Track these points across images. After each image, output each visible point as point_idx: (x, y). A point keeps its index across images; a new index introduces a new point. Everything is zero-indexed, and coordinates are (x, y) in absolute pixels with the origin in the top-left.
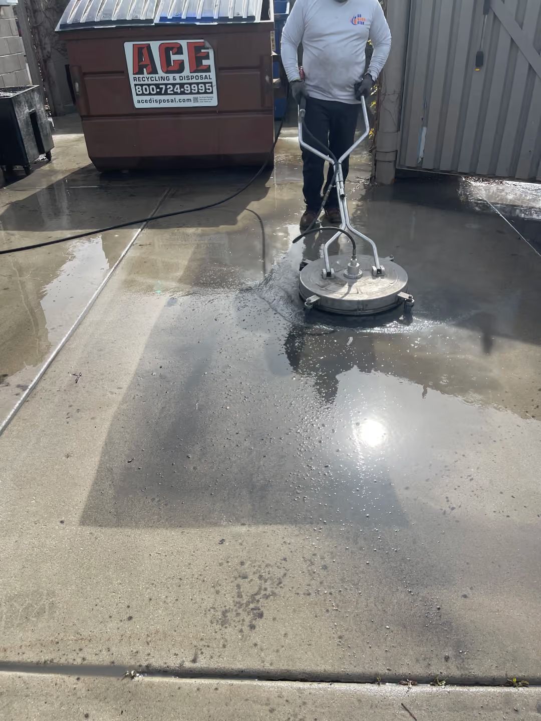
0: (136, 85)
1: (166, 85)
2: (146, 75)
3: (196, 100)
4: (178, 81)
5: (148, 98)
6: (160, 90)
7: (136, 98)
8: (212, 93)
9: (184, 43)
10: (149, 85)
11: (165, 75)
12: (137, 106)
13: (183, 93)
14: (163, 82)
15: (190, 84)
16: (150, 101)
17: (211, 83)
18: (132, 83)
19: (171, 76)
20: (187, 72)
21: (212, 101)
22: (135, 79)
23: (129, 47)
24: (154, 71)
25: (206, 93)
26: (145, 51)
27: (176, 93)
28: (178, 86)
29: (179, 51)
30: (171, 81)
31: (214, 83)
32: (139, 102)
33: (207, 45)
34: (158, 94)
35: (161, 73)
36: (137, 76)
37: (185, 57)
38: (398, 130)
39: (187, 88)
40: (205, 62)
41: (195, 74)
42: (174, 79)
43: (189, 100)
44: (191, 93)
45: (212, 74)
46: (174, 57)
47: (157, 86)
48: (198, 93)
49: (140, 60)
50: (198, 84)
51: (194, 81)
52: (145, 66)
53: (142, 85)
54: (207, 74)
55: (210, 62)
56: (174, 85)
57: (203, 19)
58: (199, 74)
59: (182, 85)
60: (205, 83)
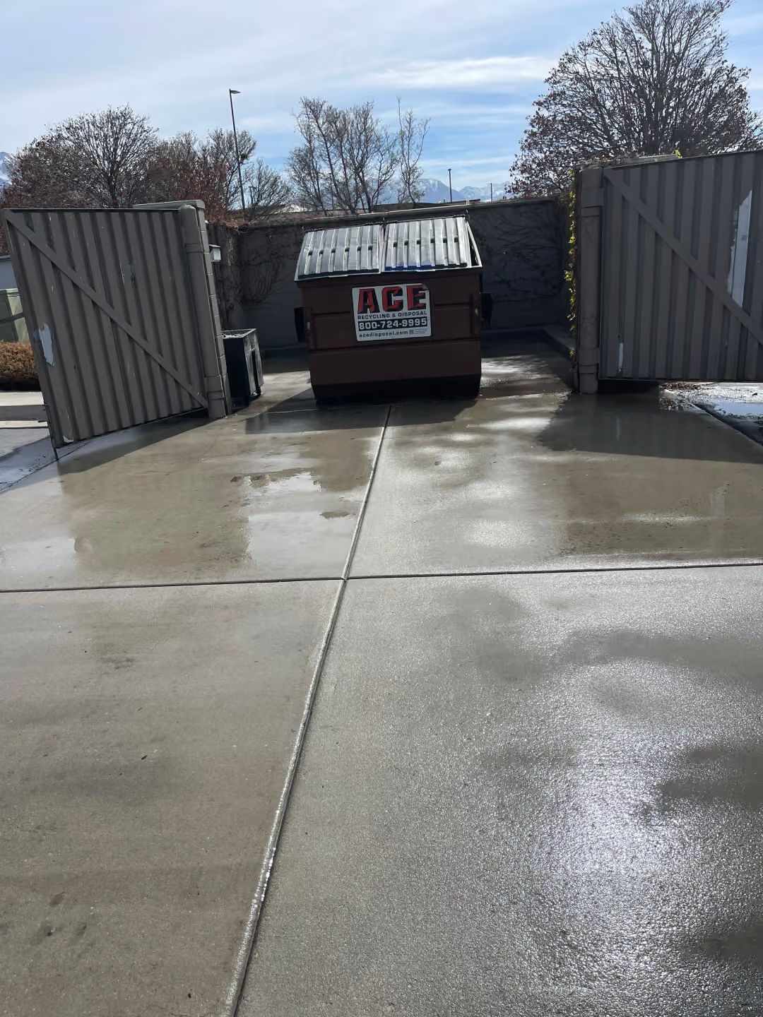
0: (359, 322)
1: (386, 321)
2: (369, 313)
3: (412, 332)
4: (397, 317)
5: (369, 332)
6: (380, 325)
7: (358, 333)
8: (426, 325)
9: (404, 287)
10: (371, 322)
11: (386, 313)
12: (359, 339)
13: (401, 327)
14: (384, 319)
15: (408, 319)
16: (371, 335)
17: (426, 317)
18: (357, 321)
19: (391, 313)
20: (405, 309)
21: (427, 332)
22: (359, 318)
23: (356, 292)
24: (377, 310)
25: (421, 325)
26: (370, 295)
27: (395, 327)
28: (397, 322)
29: (400, 293)
30: (391, 318)
31: (429, 318)
32: (361, 336)
33: (425, 287)
34: (378, 328)
35: (382, 311)
36: (361, 315)
37: (404, 298)
38: (598, 346)
39: (404, 323)
40: (421, 301)
41: (412, 311)
42: (394, 315)
43: (405, 332)
44: (408, 327)
45: (428, 310)
46: (394, 298)
47: (378, 322)
48: (414, 326)
49: (365, 301)
50: (414, 319)
51: (411, 316)
52: (369, 307)
53: (364, 322)
54: (423, 310)
55: (426, 301)
56: (393, 321)
57: (422, 267)
58: (415, 311)
59: (400, 321)
60: (420, 318)
